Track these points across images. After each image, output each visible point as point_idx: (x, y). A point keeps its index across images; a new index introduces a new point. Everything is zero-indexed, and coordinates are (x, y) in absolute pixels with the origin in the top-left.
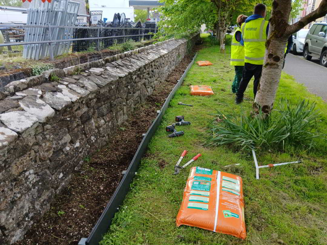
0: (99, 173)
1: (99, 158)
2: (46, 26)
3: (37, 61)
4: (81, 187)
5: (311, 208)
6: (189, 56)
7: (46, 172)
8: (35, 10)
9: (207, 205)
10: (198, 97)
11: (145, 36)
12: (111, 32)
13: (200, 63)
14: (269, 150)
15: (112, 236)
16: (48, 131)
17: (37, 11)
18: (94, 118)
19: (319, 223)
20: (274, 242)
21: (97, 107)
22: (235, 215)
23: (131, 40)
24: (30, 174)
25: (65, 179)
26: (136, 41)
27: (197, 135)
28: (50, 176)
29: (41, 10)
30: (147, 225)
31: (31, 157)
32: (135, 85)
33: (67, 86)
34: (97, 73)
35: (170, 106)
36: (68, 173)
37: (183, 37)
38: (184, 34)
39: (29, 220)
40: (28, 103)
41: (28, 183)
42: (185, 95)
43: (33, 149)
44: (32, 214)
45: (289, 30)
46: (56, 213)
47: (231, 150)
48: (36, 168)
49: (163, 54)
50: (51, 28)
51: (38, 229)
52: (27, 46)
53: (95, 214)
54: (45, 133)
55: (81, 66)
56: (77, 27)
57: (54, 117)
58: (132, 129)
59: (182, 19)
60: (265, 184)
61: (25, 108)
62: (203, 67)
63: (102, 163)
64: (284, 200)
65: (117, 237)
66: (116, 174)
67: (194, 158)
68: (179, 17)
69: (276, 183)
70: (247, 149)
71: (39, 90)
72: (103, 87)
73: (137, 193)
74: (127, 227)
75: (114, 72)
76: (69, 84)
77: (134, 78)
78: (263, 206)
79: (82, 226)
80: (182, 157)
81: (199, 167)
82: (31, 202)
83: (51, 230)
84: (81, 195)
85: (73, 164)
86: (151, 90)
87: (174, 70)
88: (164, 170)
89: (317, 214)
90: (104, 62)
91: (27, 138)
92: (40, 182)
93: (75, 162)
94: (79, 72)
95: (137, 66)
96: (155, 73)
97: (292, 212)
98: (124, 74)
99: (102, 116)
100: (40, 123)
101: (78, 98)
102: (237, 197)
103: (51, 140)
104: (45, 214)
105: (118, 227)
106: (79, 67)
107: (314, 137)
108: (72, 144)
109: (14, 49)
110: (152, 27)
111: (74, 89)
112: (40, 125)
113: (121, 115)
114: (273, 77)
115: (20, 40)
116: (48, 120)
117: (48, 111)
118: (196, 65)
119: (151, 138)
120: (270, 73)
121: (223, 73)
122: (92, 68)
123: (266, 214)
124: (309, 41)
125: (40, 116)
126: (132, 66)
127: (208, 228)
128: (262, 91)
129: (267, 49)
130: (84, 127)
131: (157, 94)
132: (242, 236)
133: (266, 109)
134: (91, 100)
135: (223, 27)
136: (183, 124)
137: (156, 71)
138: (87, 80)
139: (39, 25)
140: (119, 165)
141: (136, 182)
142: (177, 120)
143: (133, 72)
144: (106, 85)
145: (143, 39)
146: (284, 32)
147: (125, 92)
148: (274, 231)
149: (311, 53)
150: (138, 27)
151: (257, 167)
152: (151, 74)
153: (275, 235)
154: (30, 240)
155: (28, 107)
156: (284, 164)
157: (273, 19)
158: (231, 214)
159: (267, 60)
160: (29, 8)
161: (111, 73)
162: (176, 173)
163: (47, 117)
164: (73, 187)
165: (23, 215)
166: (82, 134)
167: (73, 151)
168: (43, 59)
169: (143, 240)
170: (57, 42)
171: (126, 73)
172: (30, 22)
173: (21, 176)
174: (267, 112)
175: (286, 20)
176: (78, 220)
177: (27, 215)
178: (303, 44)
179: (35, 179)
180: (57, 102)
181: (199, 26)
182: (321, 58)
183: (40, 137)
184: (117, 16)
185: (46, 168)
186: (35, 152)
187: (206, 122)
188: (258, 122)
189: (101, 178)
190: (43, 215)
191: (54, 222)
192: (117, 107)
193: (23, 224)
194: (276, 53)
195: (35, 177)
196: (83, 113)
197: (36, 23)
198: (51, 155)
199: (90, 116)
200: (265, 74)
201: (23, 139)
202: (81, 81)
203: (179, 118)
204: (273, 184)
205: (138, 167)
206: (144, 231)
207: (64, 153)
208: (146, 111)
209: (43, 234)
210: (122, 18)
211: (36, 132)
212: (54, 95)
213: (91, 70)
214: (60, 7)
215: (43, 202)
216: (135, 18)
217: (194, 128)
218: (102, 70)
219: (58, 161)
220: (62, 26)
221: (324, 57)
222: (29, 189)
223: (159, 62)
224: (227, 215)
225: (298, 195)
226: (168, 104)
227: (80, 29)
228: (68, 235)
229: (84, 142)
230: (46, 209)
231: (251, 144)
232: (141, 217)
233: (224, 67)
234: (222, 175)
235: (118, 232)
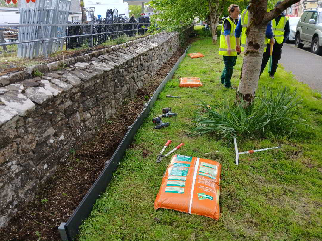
0: (84, 164)
1: (86, 150)
2: (38, 25)
3: (31, 60)
4: (66, 177)
5: (286, 189)
6: (182, 49)
7: (29, 163)
8: (27, 9)
9: (183, 189)
10: (187, 89)
11: (139, 31)
12: (105, 28)
13: (192, 55)
14: (251, 137)
15: (93, 221)
16: (29, 124)
17: (29, 11)
18: (79, 112)
19: (292, 203)
20: (247, 222)
21: (81, 101)
22: (209, 197)
23: (125, 35)
24: (12, 164)
25: (49, 170)
26: (130, 36)
27: (183, 125)
28: (33, 167)
29: (32, 10)
30: (127, 209)
31: (13, 149)
32: (123, 79)
33: (50, 81)
34: (82, 67)
35: (158, 99)
36: (53, 164)
37: (175, 30)
38: (176, 26)
39: (13, 207)
40: (9, 98)
41: (10, 173)
42: (174, 87)
43: (15, 142)
44: (16, 202)
45: (267, 17)
46: (40, 201)
47: (214, 138)
48: (18, 159)
49: (152, 47)
50: (44, 27)
51: (22, 215)
52: (21, 46)
53: (77, 201)
54: (27, 126)
55: (65, 61)
56: (69, 25)
57: (35, 110)
58: (120, 122)
59: (174, 12)
60: (243, 168)
61: (6, 103)
62: (194, 59)
63: (88, 155)
64: (260, 183)
65: (97, 221)
66: (101, 165)
67: (177, 147)
68: (171, 10)
69: (254, 168)
70: (229, 137)
71: (21, 85)
72: (87, 81)
73: (120, 181)
74: (107, 212)
75: (99, 66)
76: (52, 79)
77: (121, 72)
78: (238, 189)
79: (64, 212)
80: (165, 147)
81: (179, 155)
82: (14, 191)
83: (35, 216)
84: (65, 184)
85: (58, 156)
86: (141, 84)
87: (166, 63)
88: (147, 159)
89: (291, 195)
90: (89, 57)
91: (8, 130)
92: (23, 172)
93: (60, 154)
94: (63, 67)
95: (124, 60)
96: (144, 66)
97: (268, 194)
98: (110, 68)
99: (88, 110)
100: (20, 116)
101: (60, 92)
102: (213, 181)
103: (33, 132)
104: (29, 202)
105: (98, 213)
106: (64, 62)
107: (294, 122)
108: (56, 137)
109: (9, 48)
110: (146, 21)
111: (57, 83)
112: (21, 118)
113: (108, 109)
114: (254, 65)
115: (16, 40)
116: (29, 114)
117: (29, 105)
118: (188, 58)
119: (137, 130)
120: (251, 61)
121: (213, 64)
122: (77, 63)
123: (241, 196)
124: (300, 29)
125: (20, 110)
126: (118, 60)
127: (184, 210)
128: (244, 79)
129: (247, 37)
130: (69, 120)
131: (147, 88)
132: (216, 217)
133: (248, 97)
134: (74, 94)
135: (214, 19)
136: (170, 116)
137: (146, 64)
138: (70, 75)
139: (32, 23)
140: (104, 156)
141: (119, 171)
142: (164, 112)
143: (120, 65)
144: (90, 79)
145: (137, 34)
146: (263, 19)
147: (112, 86)
148: (248, 212)
149: (302, 41)
150: (131, 22)
151: (237, 153)
152: (141, 68)
153: (248, 215)
154: (14, 227)
155: (9, 101)
156: (264, 150)
157: (252, 7)
158: (206, 196)
159: (247, 48)
160: (21, 8)
161: (96, 67)
162: (158, 161)
163: (28, 111)
164: (57, 177)
165: (7, 203)
166: (67, 127)
167: (57, 143)
168: (37, 57)
169: (121, 224)
170: (50, 40)
171: (111, 67)
172: (23, 21)
173: (3, 166)
174: (249, 100)
175: (264, 7)
176: (61, 207)
177: (11, 203)
178: (295, 32)
179: (17, 169)
180: (39, 96)
181: (193, 18)
182: (312, 46)
183: (21, 130)
184: (110, 12)
185: (29, 159)
186: (17, 144)
187: (192, 113)
188: (241, 111)
189: (86, 169)
190: (27, 203)
191: (37, 210)
192: (103, 101)
193: (7, 211)
194: (255, 41)
195: (18, 168)
196: (66, 106)
197: (28, 22)
198: (34, 147)
199: (74, 110)
200: (247, 63)
201: (3, 132)
202: (64, 76)
203: (166, 110)
204: (252, 168)
205: (122, 157)
206: (123, 215)
207: (47, 145)
208: (135, 105)
209: (27, 221)
210: (115, 14)
211: (17, 125)
212: (36, 90)
213: (76, 65)
214: (51, 6)
215: (27, 191)
216: (129, 13)
217: (180, 119)
218: (87, 64)
219: (41, 152)
220: (54, 24)
221: (315, 44)
222: (12, 179)
223: (149, 56)
224: (201, 198)
225: (275, 178)
226: (156, 96)
227: (73, 27)
228: (50, 221)
229: (69, 135)
230: (30, 198)
231: (232, 132)
232: (121, 202)
233: (216, 58)
234: (201, 161)
235: (99, 217)
